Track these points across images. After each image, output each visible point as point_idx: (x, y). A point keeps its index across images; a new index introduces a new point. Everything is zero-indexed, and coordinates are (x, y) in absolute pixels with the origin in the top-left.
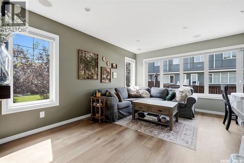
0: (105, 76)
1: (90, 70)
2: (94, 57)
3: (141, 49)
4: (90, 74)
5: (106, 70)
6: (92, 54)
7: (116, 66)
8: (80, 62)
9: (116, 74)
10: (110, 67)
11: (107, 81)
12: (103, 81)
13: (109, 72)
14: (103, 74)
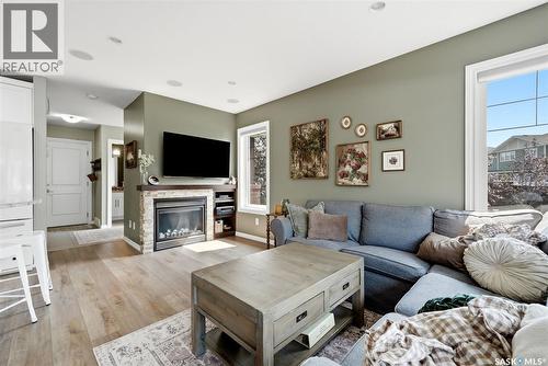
0: (348, 169)
1: (310, 160)
2: (318, 128)
4: (310, 166)
5: (353, 152)
6: (313, 126)
7: (397, 128)
8: (293, 149)
9: (399, 155)
10: (371, 137)
11: (357, 181)
12: (343, 180)
13: (362, 156)
14: (341, 162)
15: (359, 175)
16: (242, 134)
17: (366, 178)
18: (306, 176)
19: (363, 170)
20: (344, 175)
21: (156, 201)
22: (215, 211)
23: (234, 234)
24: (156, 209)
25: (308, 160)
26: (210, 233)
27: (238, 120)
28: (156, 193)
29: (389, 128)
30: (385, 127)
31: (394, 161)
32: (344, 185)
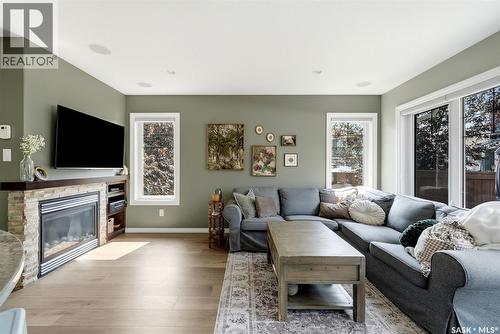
0: (261, 163)
1: (227, 155)
2: (235, 130)
3: (369, 83)
4: (227, 160)
5: (265, 152)
6: (231, 127)
7: (294, 141)
8: (210, 144)
9: (294, 157)
10: (277, 143)
11: (267, 173)
12: (257, 172)
13: (271, 155)
14: (256, 159)
15: (269, 169)
16: (137, 119)
17: (274, 170)
18: (224, 168)
19: (272, 165)
20: (258, 168)
21: (41, 204)
22: (108, 207)
23: (124, 232)
24: (41, 215)
25: (226, 154)
26: (103, 235)
27: (131, 103)
28: (41, 191)
29: (288, 138)
30: (286, 138)
31: (291, 160)
32: (257, 176)
